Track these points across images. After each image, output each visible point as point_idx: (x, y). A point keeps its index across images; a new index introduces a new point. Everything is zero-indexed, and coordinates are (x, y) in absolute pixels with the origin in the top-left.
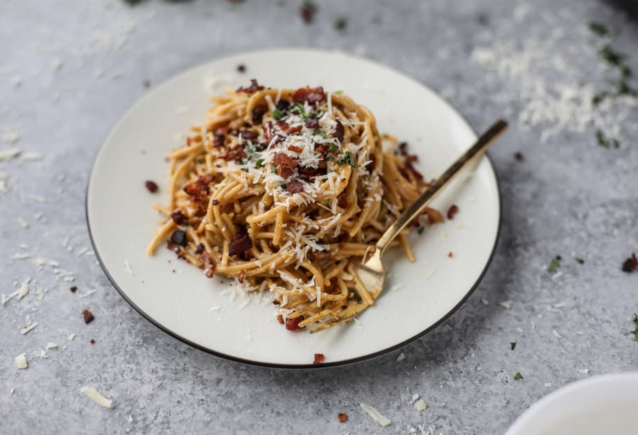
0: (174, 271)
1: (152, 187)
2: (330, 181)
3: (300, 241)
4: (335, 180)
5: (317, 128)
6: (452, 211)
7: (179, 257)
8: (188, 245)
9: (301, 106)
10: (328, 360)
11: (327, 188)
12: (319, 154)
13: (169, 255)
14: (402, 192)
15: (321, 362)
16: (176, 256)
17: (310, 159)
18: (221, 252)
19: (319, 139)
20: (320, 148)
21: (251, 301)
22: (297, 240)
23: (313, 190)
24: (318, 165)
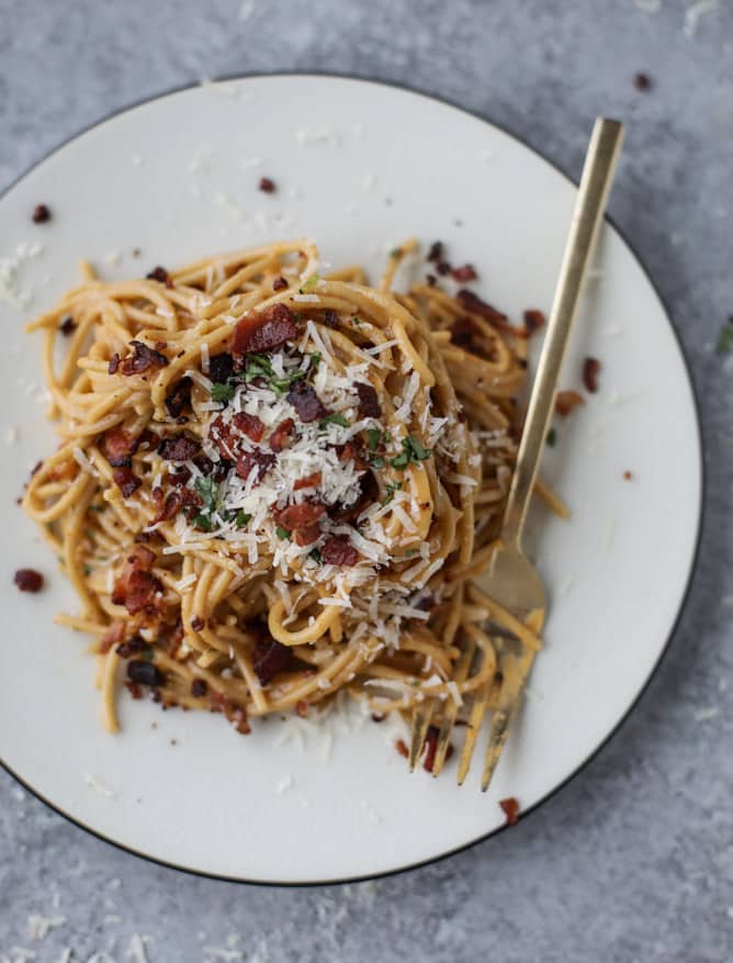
0: (174, 743)
1: (31, 582)
2: (399, 514)
3: (380, 614)
4: (406, 506)
5: (323, 415)
6: (590, 371)
7: (165, 708)
8: (169, 681)
9: (263, 361)
10: (526, 802)
11: (400, 530)
12: (351, 465)
13: (143, 712)
14: (496, 392)
15: (517, 813)
16: (159, 707)
17: (341, 483)
18: (238, 675)
19: (337, 434)
20: (347, 451)
21: (335, 738)
22: (374, 617)
23: (375, 543)
24: (361, 487)
